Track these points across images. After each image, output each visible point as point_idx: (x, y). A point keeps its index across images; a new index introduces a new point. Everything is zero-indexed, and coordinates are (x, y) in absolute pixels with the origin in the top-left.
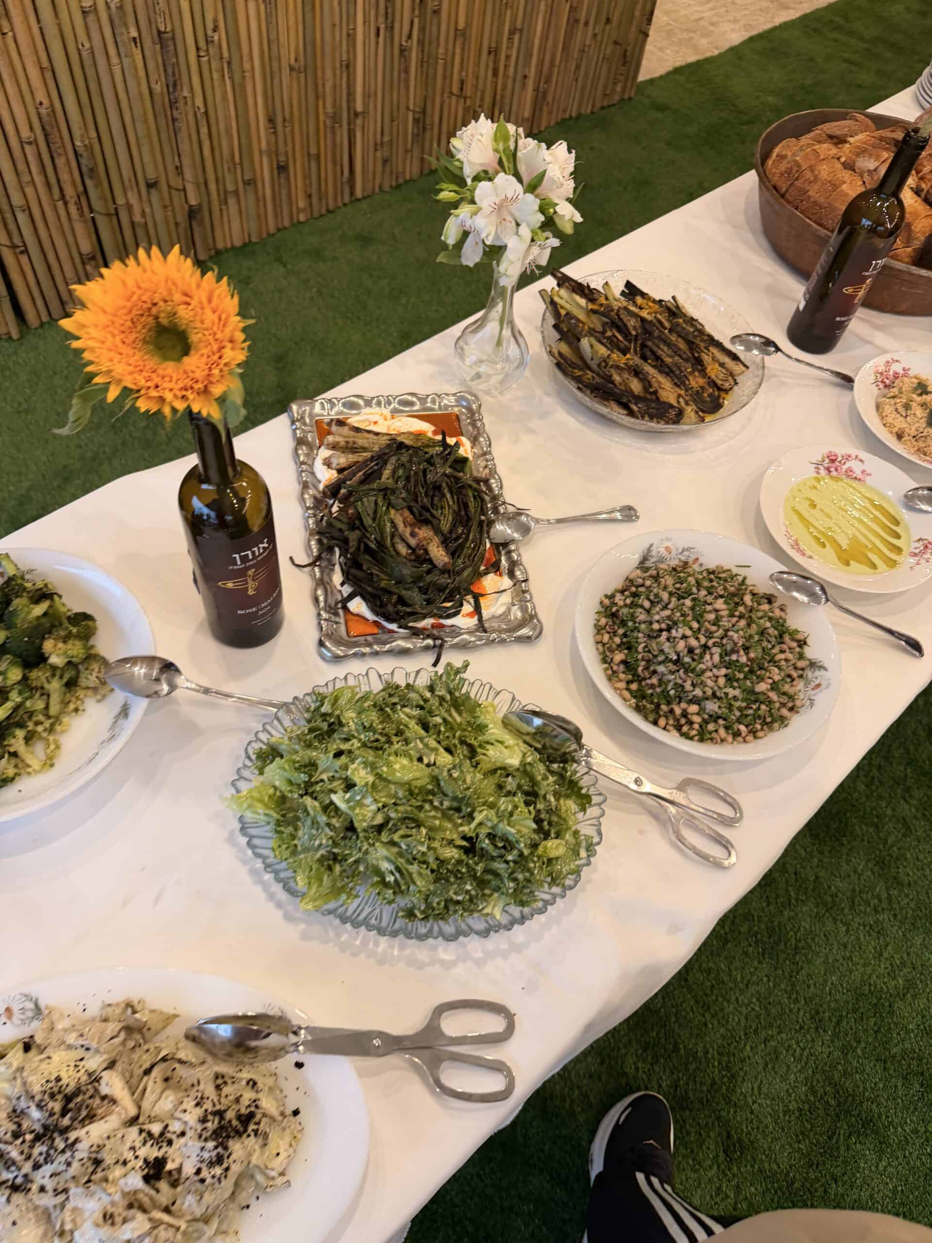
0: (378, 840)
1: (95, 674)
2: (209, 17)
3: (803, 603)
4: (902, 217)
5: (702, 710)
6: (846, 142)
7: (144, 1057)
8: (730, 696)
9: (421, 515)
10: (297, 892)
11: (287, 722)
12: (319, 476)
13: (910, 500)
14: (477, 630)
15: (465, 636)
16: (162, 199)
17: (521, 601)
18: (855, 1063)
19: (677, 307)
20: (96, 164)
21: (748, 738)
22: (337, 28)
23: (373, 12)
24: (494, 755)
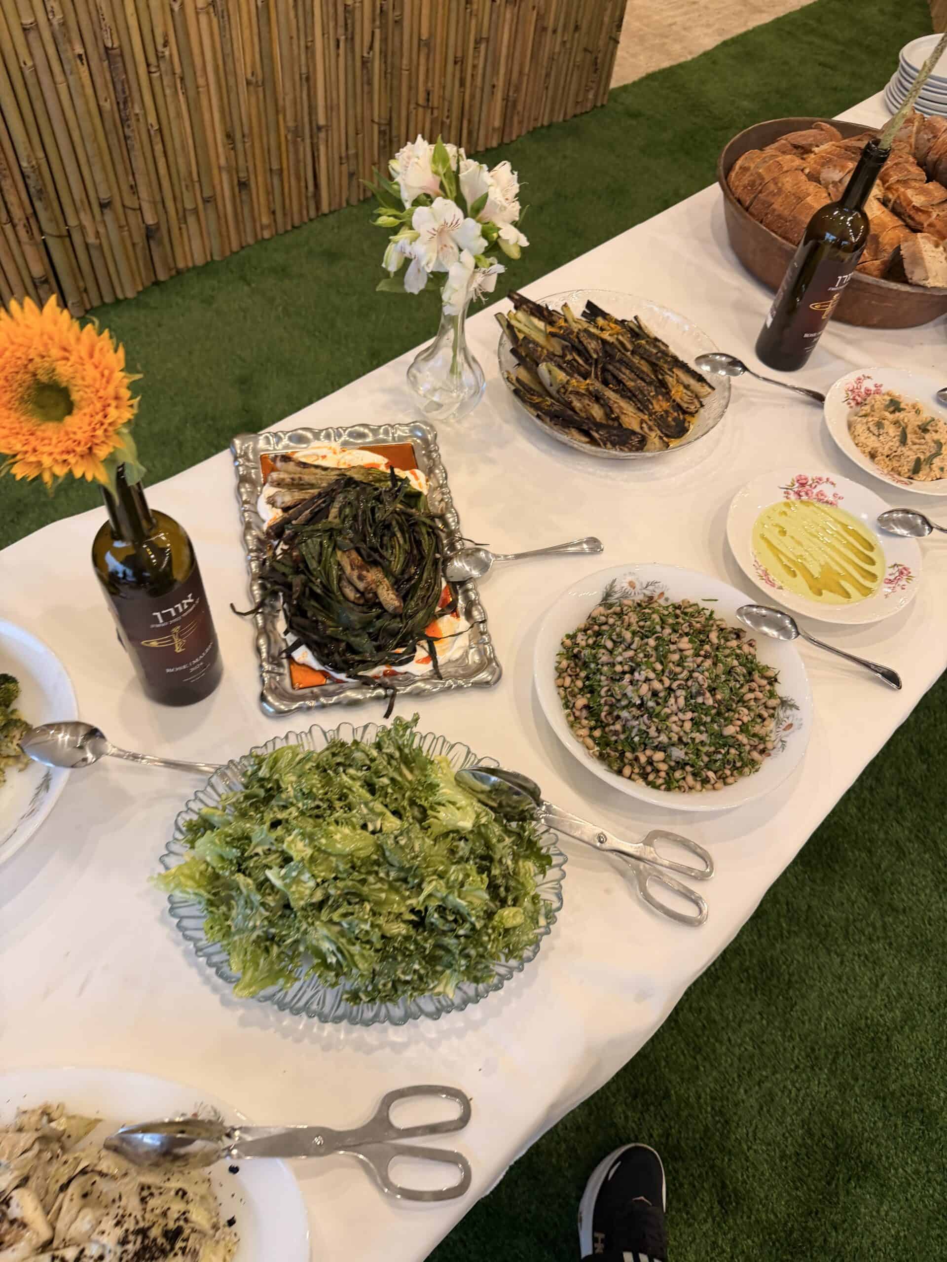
0: (318, 918)
1: (15, 742)
2: (159, 32)
3: (773, 638)
4: (867, 229)
5: (668, 757)
6: (811, 152)
7: (62, 1169)
8: (697, 741)
9: (369, 556)
10: (231, 978)
11: (221, 789)
12: (263, 515)
13: (885, 523)
14: (432, 677)
15: (419, 684)
16: (117, 219)
17: (478, 643)
18: (853, 1103)
19: (640, 327)
20: (44, 185)
21: (717, 786)
22: (295, 41)
23: (332, 24)
24: (446, 817)
